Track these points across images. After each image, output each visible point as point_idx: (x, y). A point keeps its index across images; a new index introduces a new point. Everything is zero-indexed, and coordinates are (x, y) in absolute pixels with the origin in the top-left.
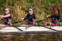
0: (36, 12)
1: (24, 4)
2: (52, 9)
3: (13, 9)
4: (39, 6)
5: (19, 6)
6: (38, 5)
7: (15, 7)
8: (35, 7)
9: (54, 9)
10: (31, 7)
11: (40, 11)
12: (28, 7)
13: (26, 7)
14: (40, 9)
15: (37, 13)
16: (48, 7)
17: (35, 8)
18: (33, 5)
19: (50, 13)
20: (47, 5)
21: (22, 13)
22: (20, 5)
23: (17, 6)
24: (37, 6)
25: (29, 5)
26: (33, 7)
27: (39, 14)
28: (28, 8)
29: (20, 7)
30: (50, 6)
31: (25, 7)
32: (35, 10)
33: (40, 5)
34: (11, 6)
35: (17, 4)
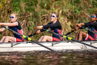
1: (66, 6)
3: (49, 14)
4: (89, 9)
5: (57, 10)
6: (87, 8)
7: (51, 11)
10: (77, 11)
12: (71, 10)
13: (69, 11)
17: (84, 13)
18: (80, 8)
21: (63, 21)
22: (59, 8)
23: (54, 9)
24: (86, 10)
25: (74, 7)
26: (79, 10)
28: (72, 12)
29: (59, 11)
31: (67, 10)
32: (83, 16)
33: (90, 7)
34: (46, 10)
35: (55, 6)
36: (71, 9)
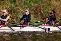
0: (19, 12)
1: (8, 4)
2: (34, 9)
4: (22, 6)
8: (18, 8)
9: (36, 9)
11: (23, 11)
13: (9, 7)
14: (23, 10)
15: (20, 14)
16: (31, 8)
18: (16, 5)
19: (33, 13)
20: (30, 5)
22: (3, 6)
24: (20, 7)
26: (16, 7)
27: (22, 14)
28: (11, 8)
30: (32, 6)
36: (11, 6)
